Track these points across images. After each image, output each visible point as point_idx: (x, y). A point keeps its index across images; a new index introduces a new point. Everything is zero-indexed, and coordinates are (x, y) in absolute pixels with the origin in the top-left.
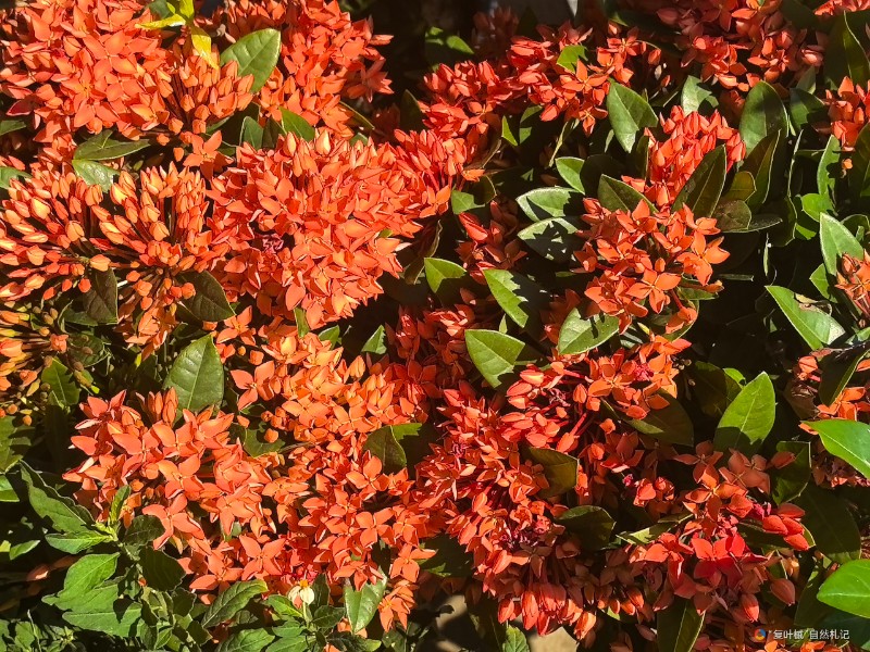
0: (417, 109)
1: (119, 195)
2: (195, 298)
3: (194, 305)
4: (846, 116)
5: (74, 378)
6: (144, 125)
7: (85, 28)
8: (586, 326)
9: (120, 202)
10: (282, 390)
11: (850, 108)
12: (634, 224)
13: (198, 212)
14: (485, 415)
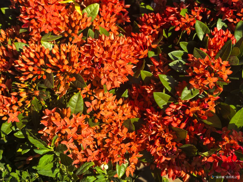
0: (138, 27)
1: (54, 52)
2: (75, 81)
3: (75, 83)
5: (40, 103)
6: (61, 31)
7: (44, 3)
8: (189, 92)
9: (54, 53)
10: (99, 108)
12: (205, 63)
13: (77, 57)
14: (158, 117)
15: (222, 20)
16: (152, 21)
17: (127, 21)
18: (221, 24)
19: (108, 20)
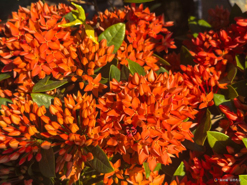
0: (189, 55)
1: (54, 110)
3: (93, 163)
6: (64, 74)
7: (35, 29)
9: (54, 113)
13: (93, 117)
16: (214, 44)
17: (172, 47)
19: (140, 48)
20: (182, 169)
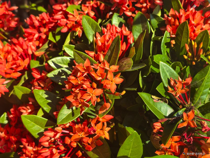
4: (172, 23)
11: (173, 20)
12: (84, 69)
14: (34, 150)
15: (118, 15)
17: (11, 26)
18: (117, 20)
20: (5, 118)
